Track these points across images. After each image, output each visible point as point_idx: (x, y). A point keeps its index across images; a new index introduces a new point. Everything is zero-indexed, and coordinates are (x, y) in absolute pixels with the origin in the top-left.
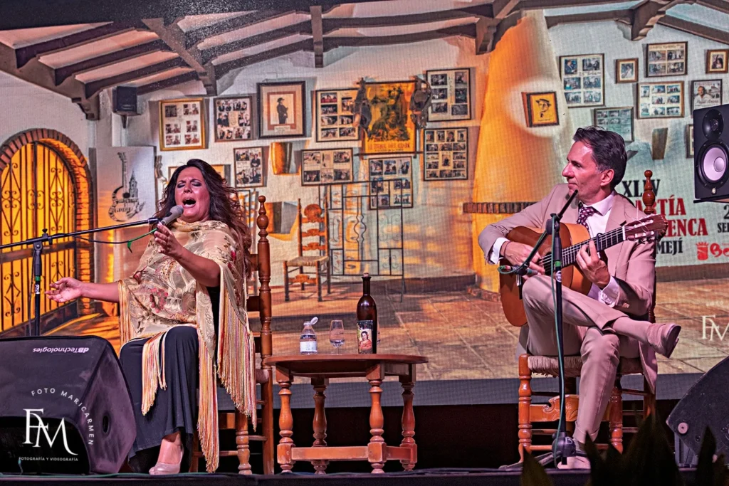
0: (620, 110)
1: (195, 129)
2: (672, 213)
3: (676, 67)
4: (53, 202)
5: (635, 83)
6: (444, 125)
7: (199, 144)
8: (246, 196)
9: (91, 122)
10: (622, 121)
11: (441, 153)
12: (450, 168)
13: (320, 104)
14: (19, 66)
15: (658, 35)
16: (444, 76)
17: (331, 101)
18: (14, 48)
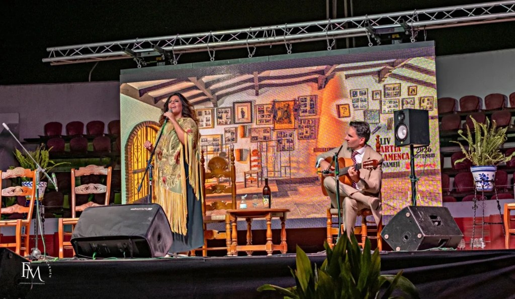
0: (374, 111)
1: (209, 120)
2: (395, 151)
3: (396, 93)
5: (380, 100)
6: (306, 118)
7: (211, 126)
8: (229, 147)
10: (375, 115)
11: (305, 129)
12: (308, 135)
13: (257, 110)
14: (140, 96)
15: (389, 81)
16: (305, 99)
17: (262, 109)
18: (138, 89)
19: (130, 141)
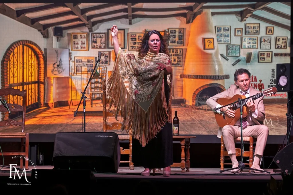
0: (236, 46)
1: (84, 44)
2: (252, 81)
3: (256, 32)
4: (30, 66)
5: (241, 37)
6: (174, 47)
7: (86, 49)
8: (102, 68)
9: (45, 39)
10: (236, 49)
11: (173, 57)
12: (176, 62)
13: (130, 37)
14: (17, 17)
15: (250, 21)
16: (175, 31)
17: (134, 37)
18: (15, 10)
19: (6, 57)
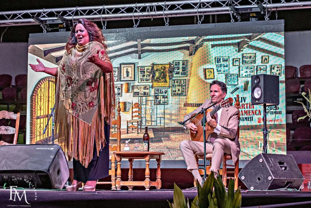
0: (234, 75)
2: (250, 108)
3: (252, 61)
5: (239, 66)
6: (178, 78)
10: (235, 78)
12: (180, 92)
13: (139, 71)
14: (45, 56)
15: (246, 51)
16: (179, 63)
17: (143, 70)
18: (43, 50)
19: (35, 92)
